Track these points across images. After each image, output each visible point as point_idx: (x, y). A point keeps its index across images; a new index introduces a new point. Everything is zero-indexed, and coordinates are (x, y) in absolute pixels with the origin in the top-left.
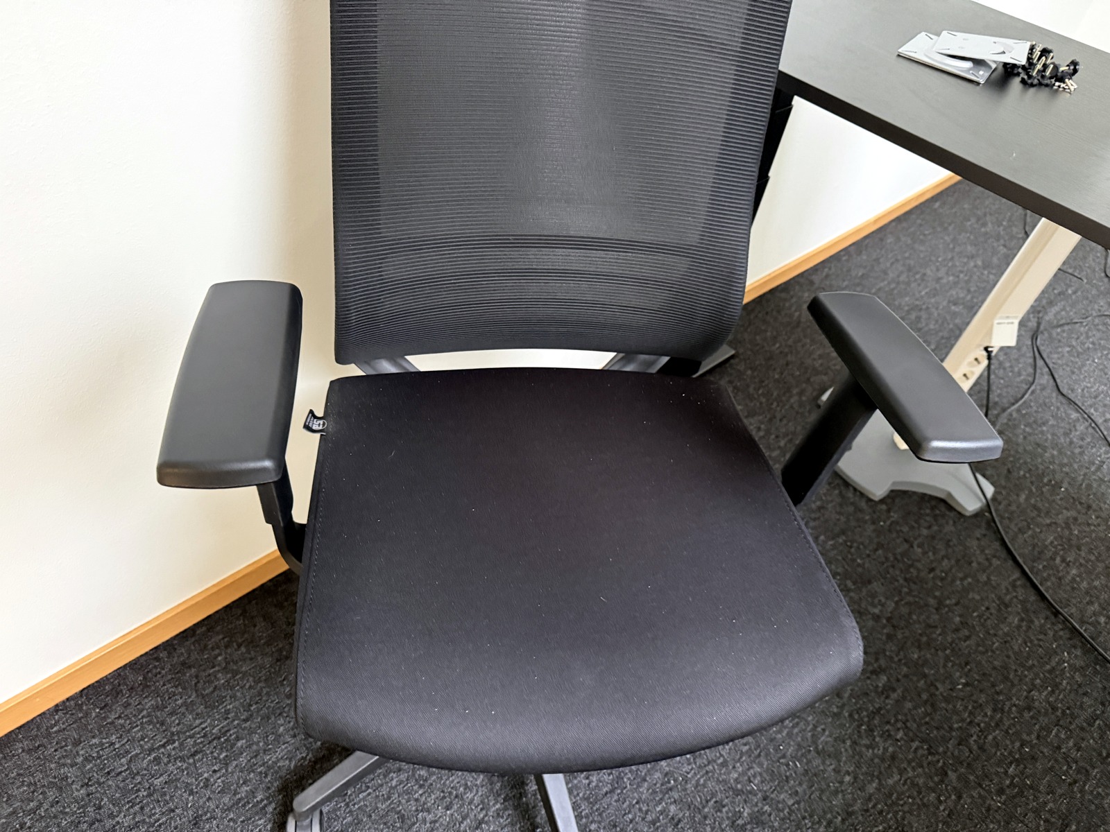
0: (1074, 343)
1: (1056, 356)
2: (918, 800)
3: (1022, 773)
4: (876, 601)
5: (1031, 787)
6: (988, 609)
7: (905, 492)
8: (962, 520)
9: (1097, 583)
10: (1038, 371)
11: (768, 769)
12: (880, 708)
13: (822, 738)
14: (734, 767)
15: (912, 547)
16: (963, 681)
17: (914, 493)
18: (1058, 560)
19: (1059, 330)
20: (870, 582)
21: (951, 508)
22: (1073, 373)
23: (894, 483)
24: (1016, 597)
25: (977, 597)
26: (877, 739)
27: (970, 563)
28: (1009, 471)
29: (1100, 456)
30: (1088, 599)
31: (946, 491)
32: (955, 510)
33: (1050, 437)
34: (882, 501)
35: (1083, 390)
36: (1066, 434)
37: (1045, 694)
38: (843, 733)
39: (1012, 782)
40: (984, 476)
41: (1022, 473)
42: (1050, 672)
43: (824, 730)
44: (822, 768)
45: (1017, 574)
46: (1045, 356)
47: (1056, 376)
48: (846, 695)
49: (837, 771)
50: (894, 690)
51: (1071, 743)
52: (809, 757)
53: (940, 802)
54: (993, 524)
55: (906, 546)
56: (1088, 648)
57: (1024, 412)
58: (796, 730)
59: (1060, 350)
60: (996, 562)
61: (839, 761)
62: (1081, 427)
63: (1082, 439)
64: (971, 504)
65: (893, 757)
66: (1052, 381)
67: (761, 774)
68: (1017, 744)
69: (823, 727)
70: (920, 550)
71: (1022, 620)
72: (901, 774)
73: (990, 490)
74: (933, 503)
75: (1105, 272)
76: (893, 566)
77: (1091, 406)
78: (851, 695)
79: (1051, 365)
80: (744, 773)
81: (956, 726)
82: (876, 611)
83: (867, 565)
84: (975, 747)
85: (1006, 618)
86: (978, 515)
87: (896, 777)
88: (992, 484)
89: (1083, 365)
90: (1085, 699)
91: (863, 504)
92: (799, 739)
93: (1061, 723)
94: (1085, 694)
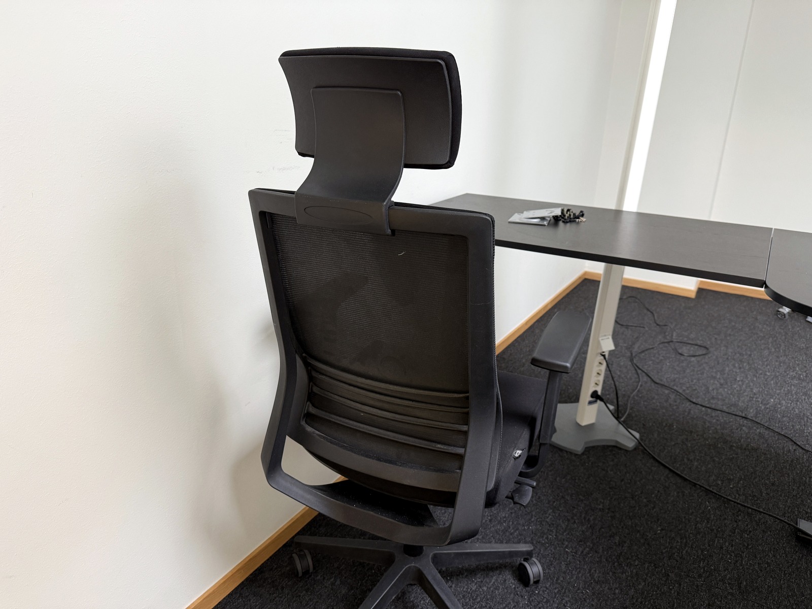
0: (653, 358)
1: (646, 367)
2: (658, 592)
3: (708, 565)
4: (599, 502)
5: (715, 570)
6: (658, 491)
7: (593, 447)
8: (629, 453)
9: (710, 466)
10: (640, 376)
11: (572, 598)
12: (621, 553)
13: (596, 575)
14: (553, 601)
15: (607, 472)
16: (659, 529)
17: (598, 446)
18: (685, 460)
19: (643, 354)
20: (592, 494)
21: (620, 449)
22: (658, 372)
23: (586, 443)
24: (671, 482)
25: (651, 487)
26: (625, 568)
27: (641, 472)
28: (644, 425)
29: (687, 407)
30: (708, 475)
31: (614, 440)
32: (623, 449)
33: (658, 404)
34: (583, 454)
35: (666, 379)
36: (667, 401)
37: (704, 524)
38: (606, 570)
39: (704, 570)
40: (632, 429)
41: (651, 424)
42: (703, 512)
43: (595, 571)
44: (601, 589)
45: (667, 472)
46: (640, 367)
47: (651, 376)
48: (601, 551)
49: (610, 589)
50: (625, 542)
51: (727, 544)
52: (593, 586)
53: (671, 589)
54: (646, 452)
55: (604, 472)
56: (717, 497)
57: (640, 396)
58: (580, 575)
59: (647, 363)
60: (654, 469)
61: (610, 584)
62: (672, 396)
63: (676, 402)
64: (630, 444)
65: (637, 574)
66: (649, 379)
67: (569, 601)
68: (700, 552)
69: (594, 569)
70: (612, 472)
71: (678, 493)
72: (645, 581)
73: (637, 435)
74: (610, 448)
75: (656, 323)
76: (601, 483)
77: (674, 385)
78: (603, 550)
79: (646, 371)
80: (560, 603)
81: (664, 551)
82: (601, 507)
83: (587, 486)
84: (678, 558)
85: (670, 494)
86: (635, 449)
87: (643, 584)
88: (638, 432)
89: (662, 367)
90: (726, 521)
91: (573, 458)
92: (584, 579)
93: (718, 536)
94: (725, 519)
